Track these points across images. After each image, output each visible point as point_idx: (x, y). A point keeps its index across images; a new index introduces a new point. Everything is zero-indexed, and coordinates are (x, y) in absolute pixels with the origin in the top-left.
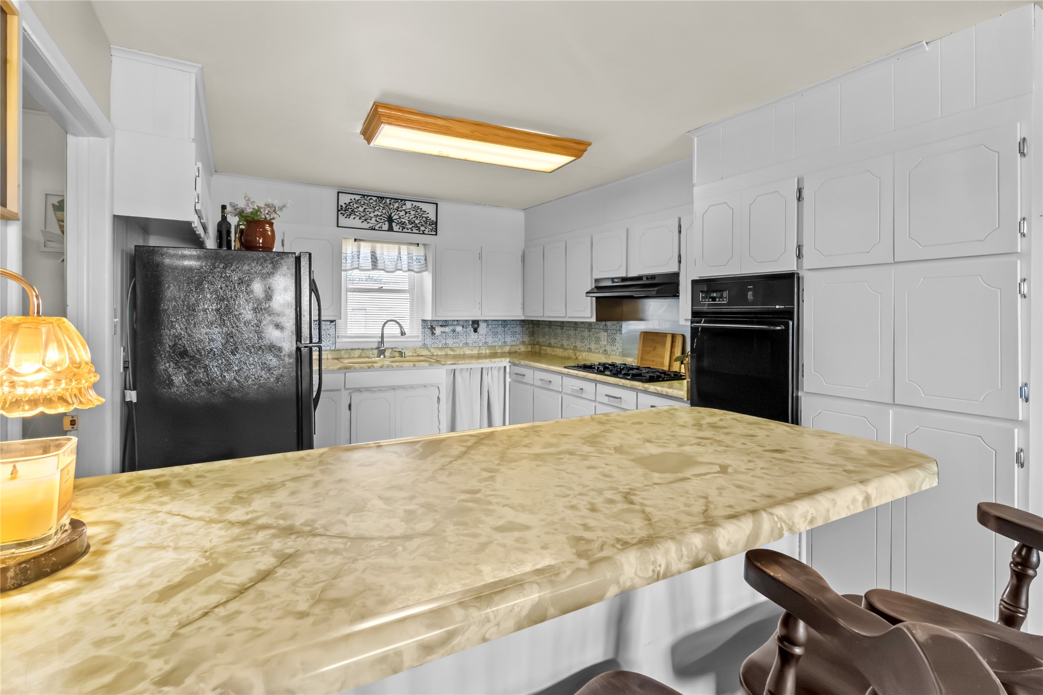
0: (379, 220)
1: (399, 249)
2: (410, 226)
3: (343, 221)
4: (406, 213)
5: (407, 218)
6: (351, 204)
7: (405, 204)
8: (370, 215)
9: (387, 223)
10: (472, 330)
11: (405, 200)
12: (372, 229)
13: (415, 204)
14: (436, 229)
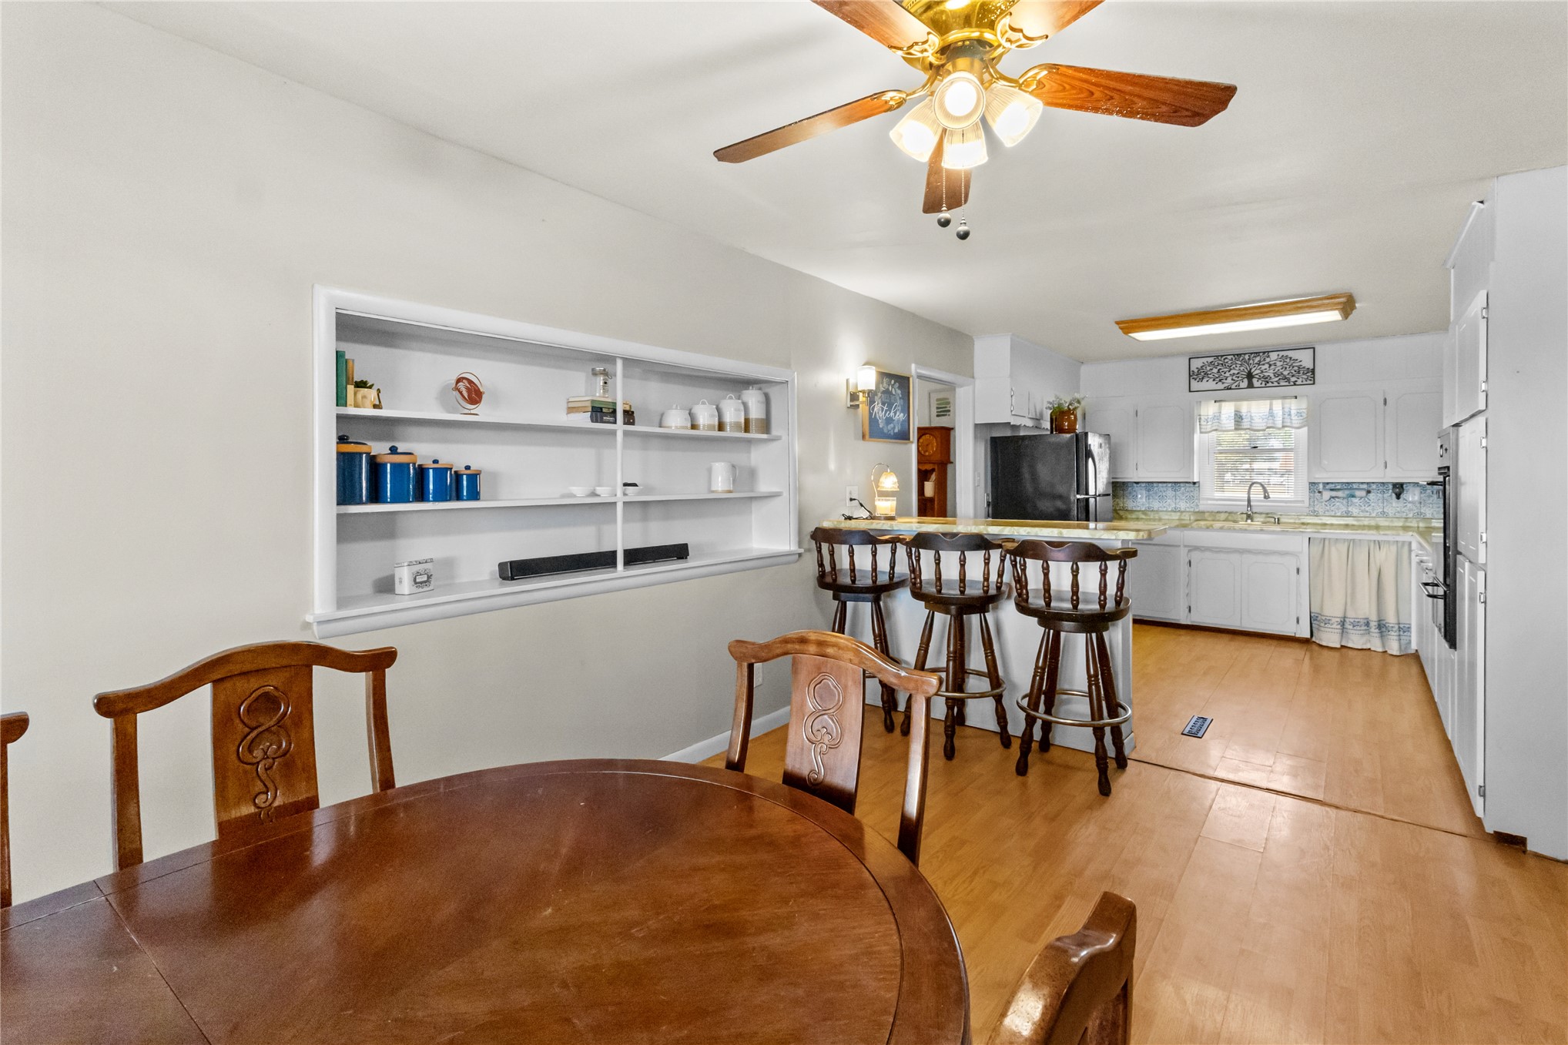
0: (1236, 379)
1: (1271, 405)
2: (1277, 379)
3: (1195, 385)
4: (1270, 365)
5: (1272, 371)
6: (1204, 368)
7: (1268, 357)
8: (1226, 375)
9: (1246, 381)
10: (1394, 495)
11: (1269, 352)
12: (1228, 389)
13: (1281, 353)
14: (1314, 378)
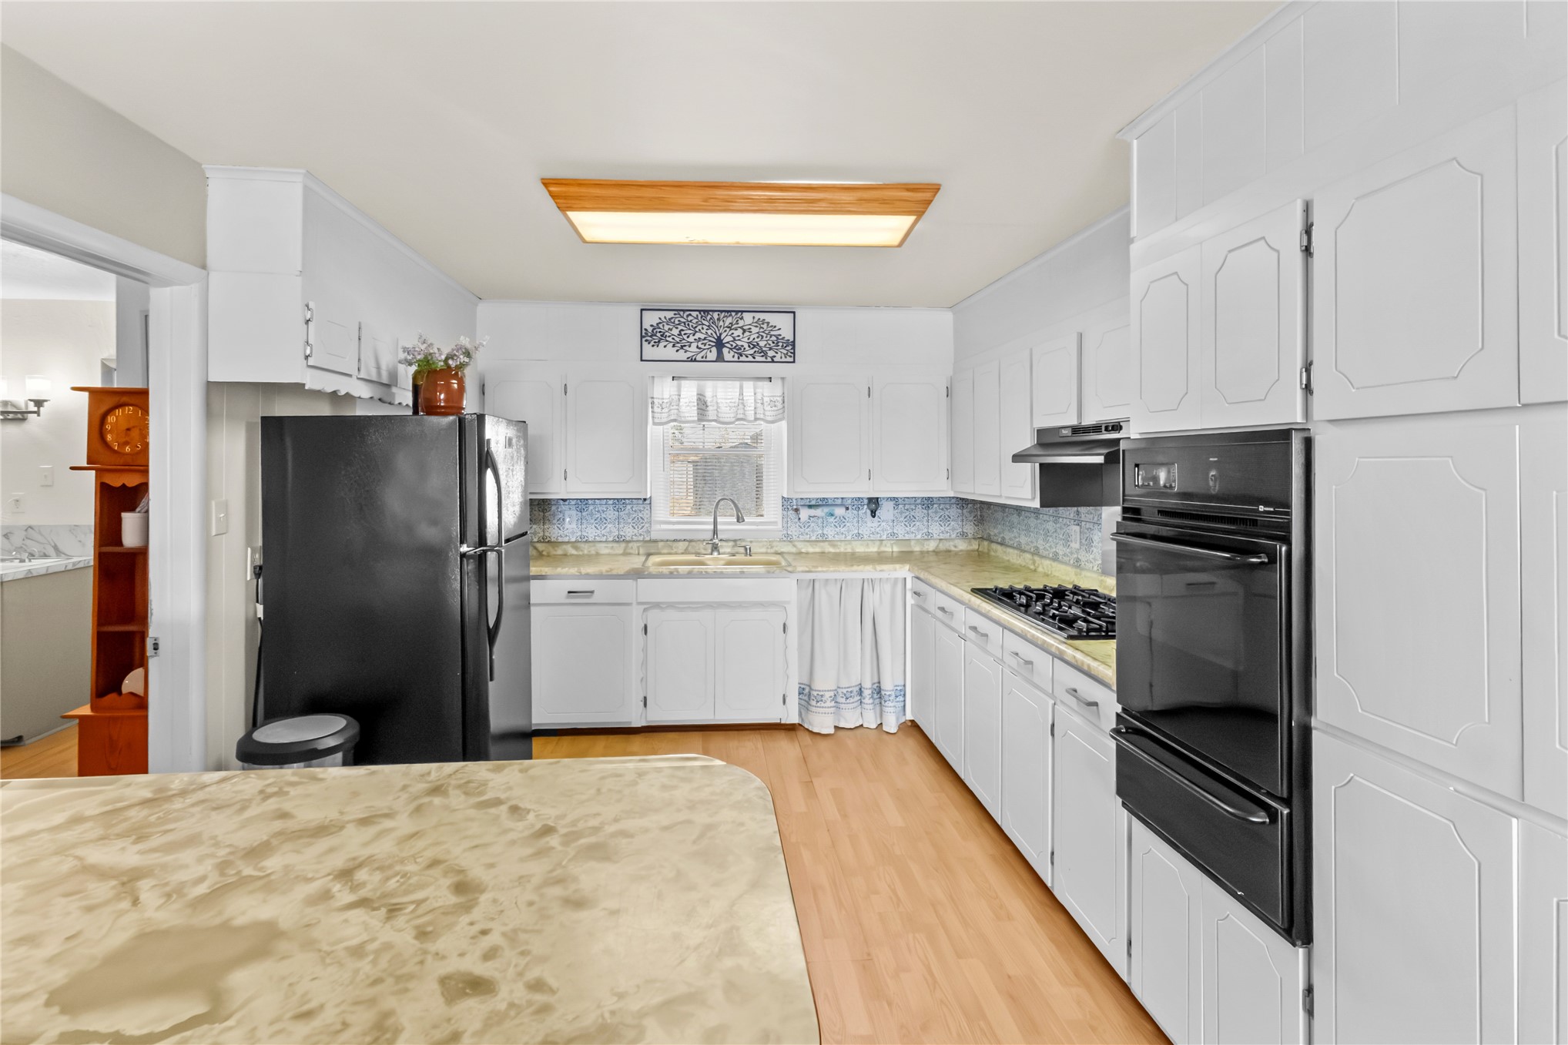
0: (702, 346)
1: (741, 388)
2: (752, 352)
3: (649, 351)
4: (744, 331)
5: (746, 340)
6: (661, 326)
7: (742, 318)
8: (689, 340)
9: (714, 350)
10: (869, 512)
11: (742, 312)
12: (691, 361)
13: (758, 316)
14: (794, 353)
